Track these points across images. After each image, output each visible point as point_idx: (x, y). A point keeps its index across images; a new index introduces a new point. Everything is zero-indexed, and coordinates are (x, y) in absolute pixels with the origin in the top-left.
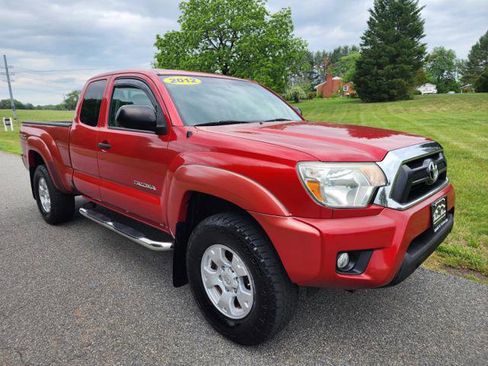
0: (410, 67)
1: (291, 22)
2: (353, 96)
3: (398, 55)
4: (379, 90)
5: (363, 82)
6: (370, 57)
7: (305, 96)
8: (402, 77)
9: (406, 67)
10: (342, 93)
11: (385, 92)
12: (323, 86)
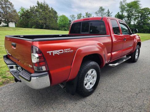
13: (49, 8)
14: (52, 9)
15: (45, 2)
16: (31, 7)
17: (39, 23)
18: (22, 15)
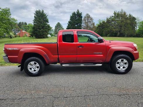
0: (47, 30)
1: (10, 12)
2: (30, 37)
3: (44, 27)
4: (40, 35)
5: (36, 33)
6: (37, 26)
7: (14, 36)
8: (46, 32)
9: (46, 30)
10: (26, 36)
11: (42, 36)
12: (20, 33)
13: (127, 16)
14: (130, 16)
15: (122, 11)
16: (107, 18)
17: (113, 31)
18: (99, 26)
